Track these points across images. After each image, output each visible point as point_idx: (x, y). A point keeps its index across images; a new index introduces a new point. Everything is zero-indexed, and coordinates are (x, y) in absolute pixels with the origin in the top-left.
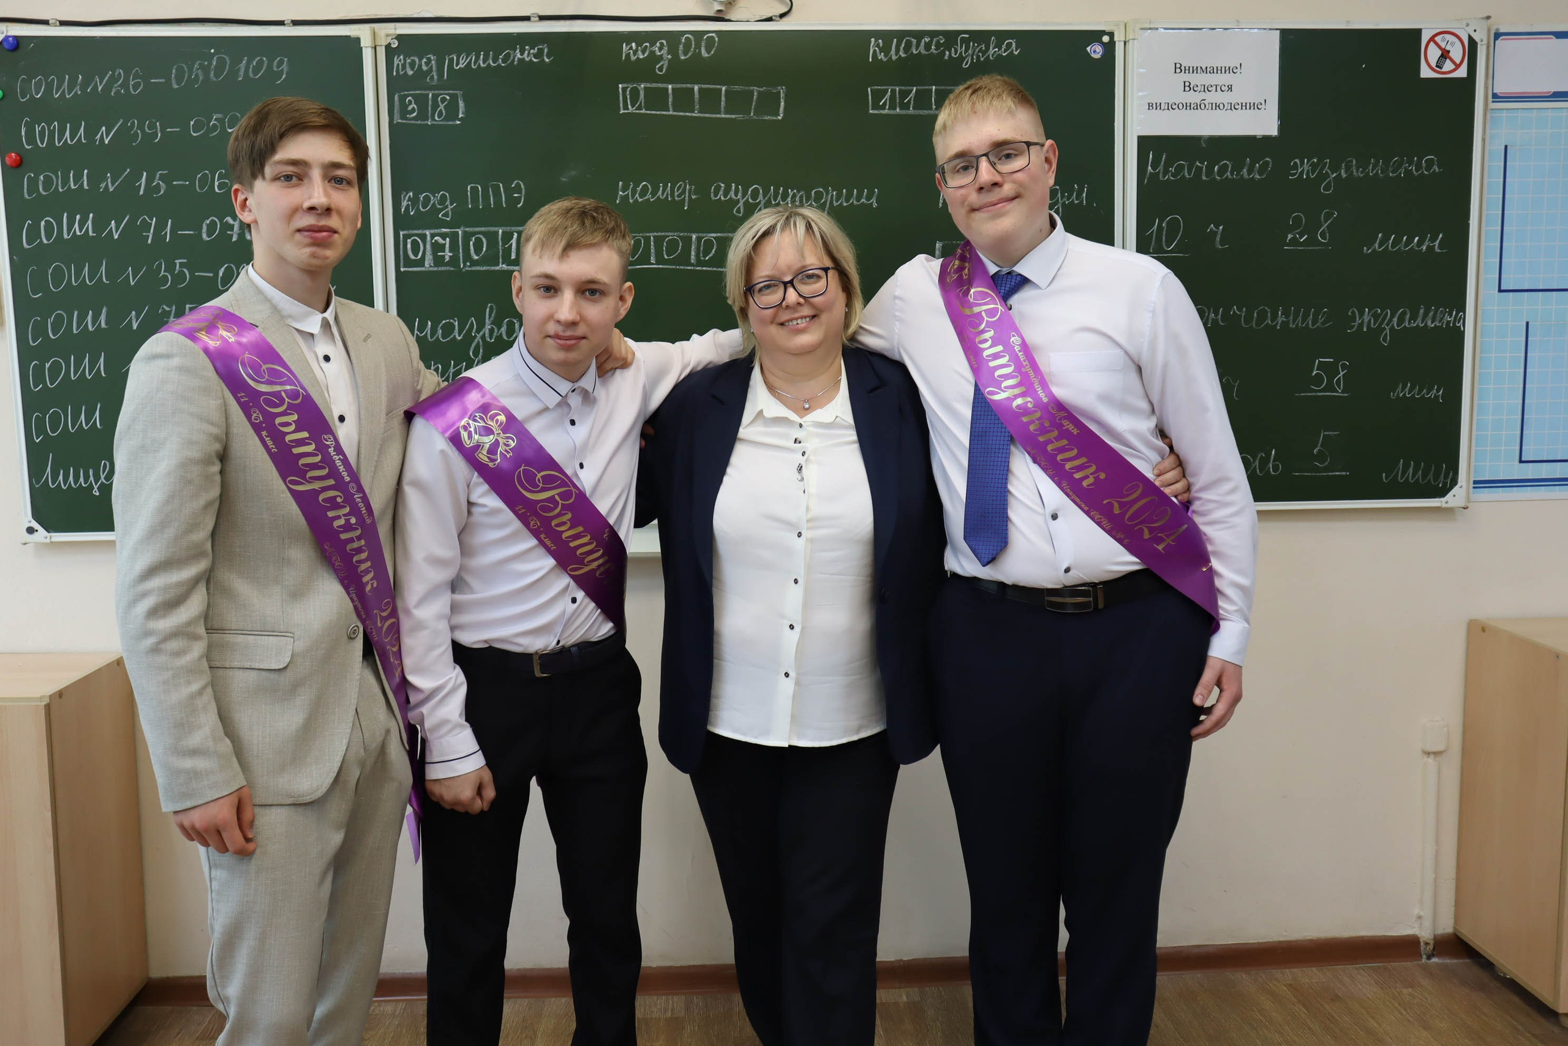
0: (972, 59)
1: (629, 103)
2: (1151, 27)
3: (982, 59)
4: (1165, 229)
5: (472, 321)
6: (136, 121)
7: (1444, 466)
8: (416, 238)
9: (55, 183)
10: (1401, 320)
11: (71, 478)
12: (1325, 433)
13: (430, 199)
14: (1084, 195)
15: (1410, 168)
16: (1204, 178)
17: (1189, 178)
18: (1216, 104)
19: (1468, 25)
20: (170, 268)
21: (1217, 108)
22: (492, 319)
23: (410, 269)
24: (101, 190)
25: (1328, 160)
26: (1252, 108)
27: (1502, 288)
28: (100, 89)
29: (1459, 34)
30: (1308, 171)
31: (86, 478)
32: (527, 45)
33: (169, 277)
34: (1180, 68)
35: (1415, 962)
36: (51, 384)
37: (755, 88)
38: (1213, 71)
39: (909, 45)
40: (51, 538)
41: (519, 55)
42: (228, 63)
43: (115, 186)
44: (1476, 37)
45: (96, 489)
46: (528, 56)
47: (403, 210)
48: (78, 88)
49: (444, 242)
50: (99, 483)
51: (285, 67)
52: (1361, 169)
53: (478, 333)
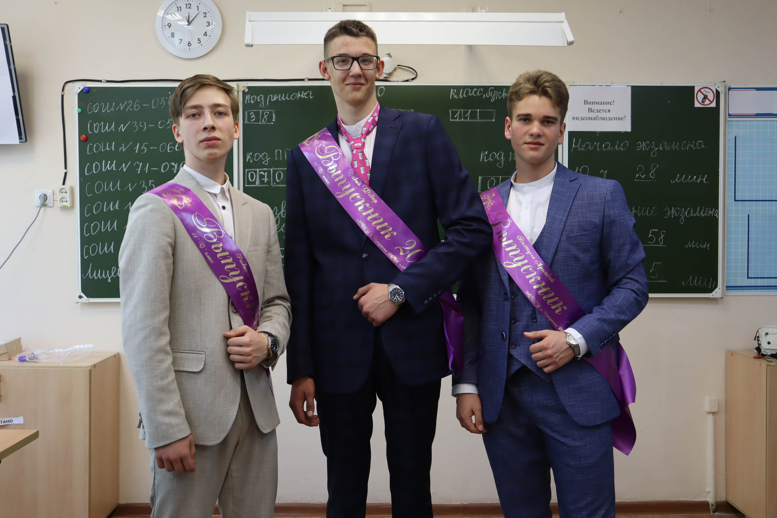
0: (495, 98)
2: (574, 85)
3: (500, 98)
5: (276, 209)
6: (136, 122)
7: (711, 279)
8: (252, 172)
9: (100, 148)
10: (689, 213)
11: (99, 274)
12: (656, 263)
13: (259, 155)
15: (691, 146)
16: (598, 150)
17: (591, 150)
19: (715, 85)
20: (147, 184)
21: (604, 119)
22: (284, 208)
23: (250, 186)
24: (120, 151)
25: (654, 142)
26: (619, 119)
27: (736, 199)
28: (122, 108)
29: (711, 88)
30: (645, 147)
31: (106, 274)
32: (303, 91)
33: (146, 188)
34: (587, 102)
35: (707, 514)
36: (93, 233)
38: (602, 103)
39: (467, 92)
40: (89, 300)
41: (299, 95)
43: (126, 149)
44: (719, 90)
45: (109, 279)
46: (303, 95)
47: (247, 160)
48: (113, 108)
49: (264, 174)
50: (111, 277)
52: (669, 146)
53: (278, 214)
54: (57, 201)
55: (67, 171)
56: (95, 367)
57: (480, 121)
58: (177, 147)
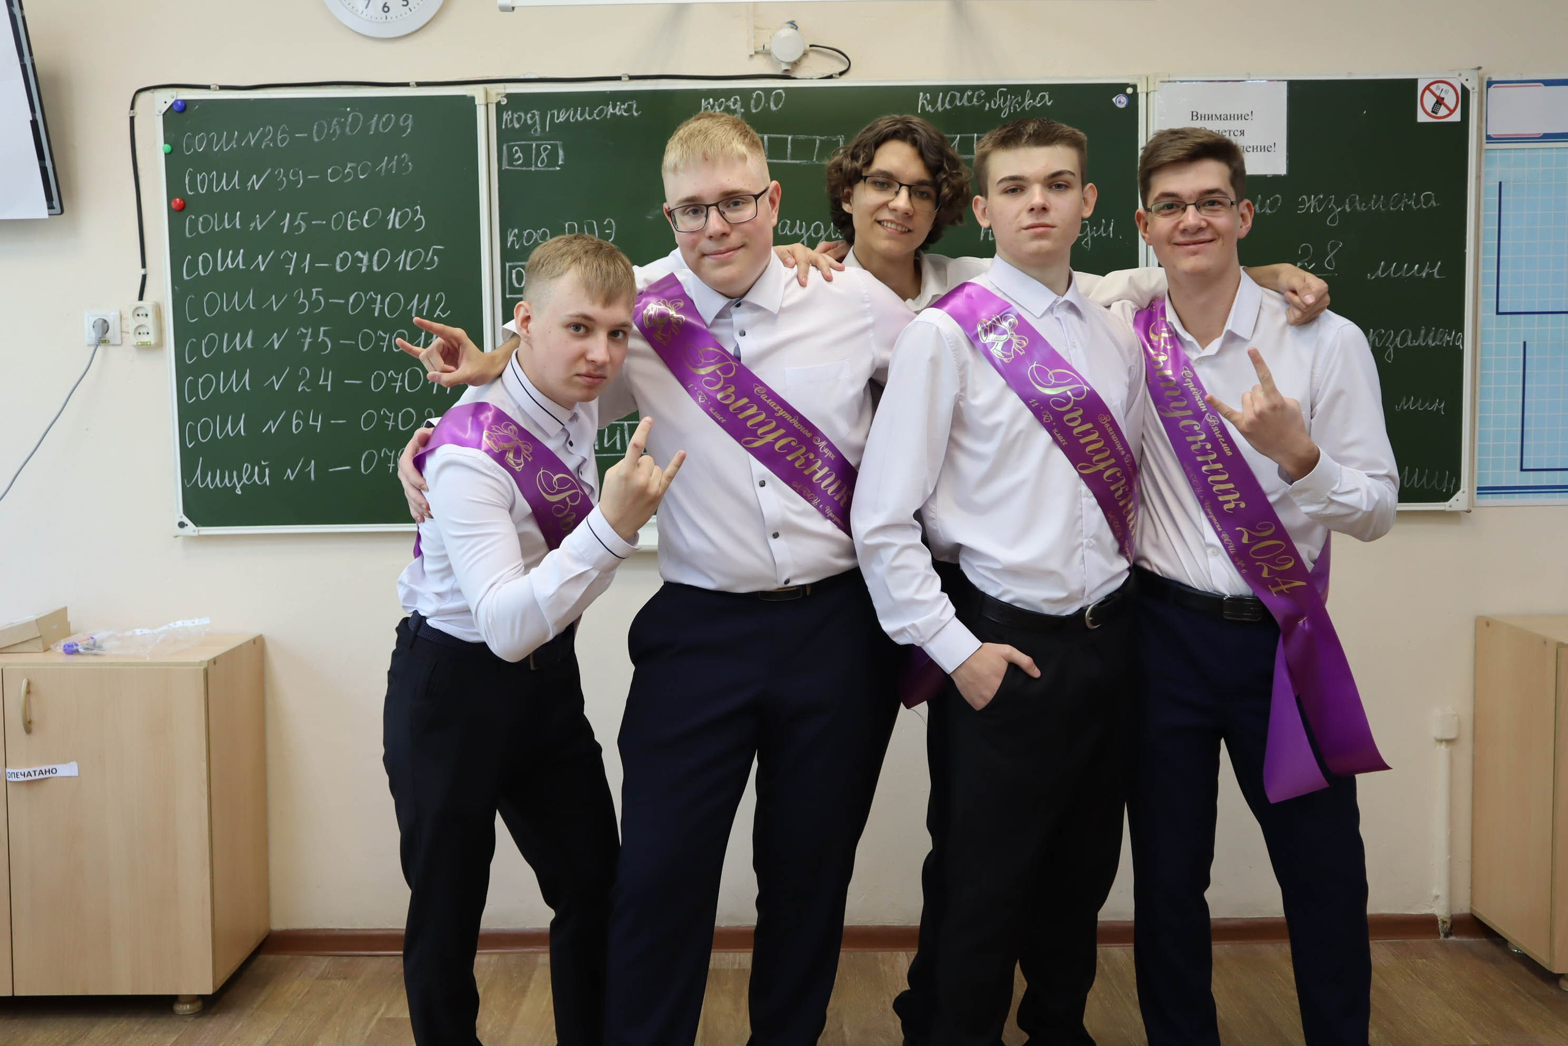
0: (1010, 110)
2: (1170, 80)
3: (1019, 110)
6: (282, 170)
7: (1447, 472)
9: (212, 224)
10: (1404, 340)
11: (218, 479)
13: (533, 234)
14: (1111, 229)
15: (1410, 203)
19: (1460, 75)
20: (308, 296)
24: (251, 229)
25: (1333, 196)
26: (1263, 150)
27: (1500, 311)
28: (252, 143)
29: (1451, 83)
30: (1315, 206)
31: (231, 479)
32: (618, 102)
33: (307, 303)
34: (1197, 116)
35: (1433, 940)
36: (204, 397)
37: (818, 137)
38: (1227, 118)
39: (953, 97)
40: (198, 531)
41: (611, 110)
42: (362, 119)
43: (263, 225)
44: (1468, 86)
45: (238, 488)
46: (619, 111)
47: (509, 245)
48: (234, 142)
50: (242, 483)
51: (410, 122)
52: (1364, 204)
54: (128, 333)
55: (146, 271)
56: (215, 663)
58: (367, 221)
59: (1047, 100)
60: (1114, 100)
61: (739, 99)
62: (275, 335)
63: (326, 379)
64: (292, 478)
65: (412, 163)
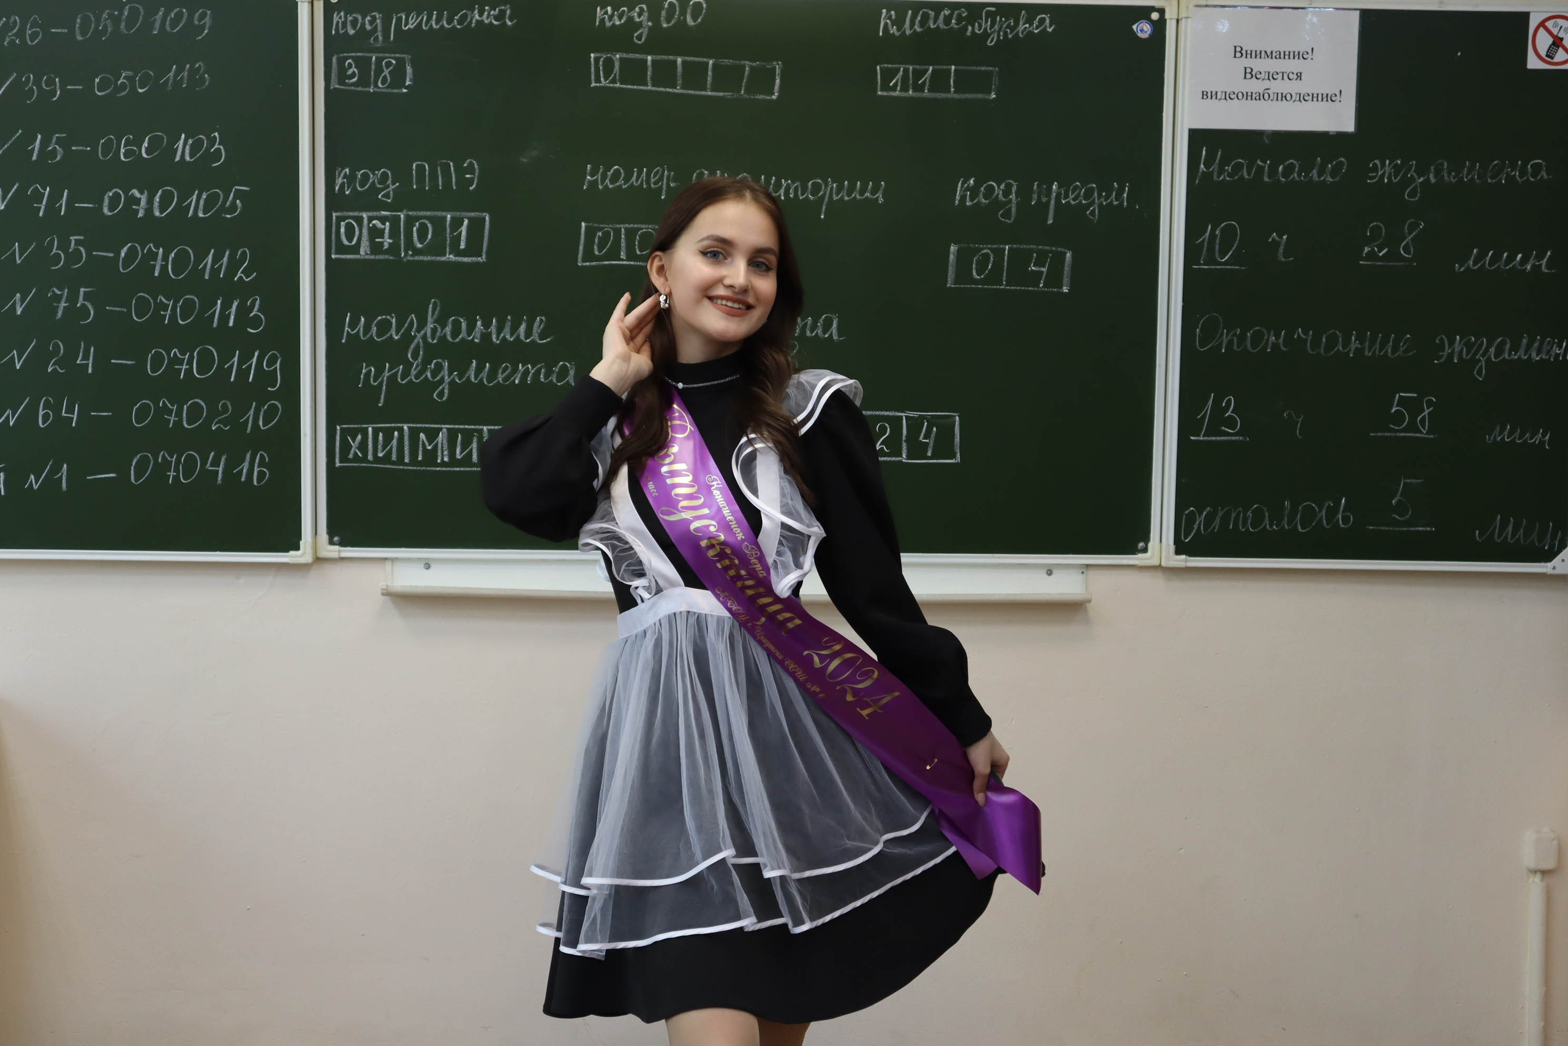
0: (999, 36)
1: (602, 75)
2: (1208, 3)
3: (1010, 36)
4: (1219, 237)
5: (412, 319)
6: (32, 76)
7: (1551, 524)
8: (351, 221)
10: (1499, 351)
12: (1407, 481)
13: (369, 177)
14: (1125, 195)
15: (1513, 173)
16: (1266, 179)
17: (1248, 179)
18: (1282, 94)
20: (64, 245)
21: (1284, 99)
22: (435, 316)
23: (343, 257)
25: (1414, 162)
26: (1325, 100)
30: (1390, 174)
32: (487, 6)
33: (62, 256)
34: (1241, 52)
37: (747, 62)
38: (1281, 55)
39: (926, 17)
41: (477, 17)
42: (142, 14)
43: (4, 149)
46: (488, 18)
47: (337, 188)
49: (383, 227)
51: (207, 20)
52: (1453, 174)
53: (419, 333)
57: (956, 96)
58: (146, 149)
59: (1048, 25)
60: (1134, 27)
61: (645, 9)
62: (18, 295)
63: (86, 357)
64: (35, 487)
65: (209, 76)
